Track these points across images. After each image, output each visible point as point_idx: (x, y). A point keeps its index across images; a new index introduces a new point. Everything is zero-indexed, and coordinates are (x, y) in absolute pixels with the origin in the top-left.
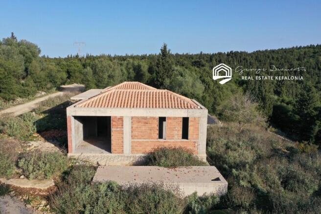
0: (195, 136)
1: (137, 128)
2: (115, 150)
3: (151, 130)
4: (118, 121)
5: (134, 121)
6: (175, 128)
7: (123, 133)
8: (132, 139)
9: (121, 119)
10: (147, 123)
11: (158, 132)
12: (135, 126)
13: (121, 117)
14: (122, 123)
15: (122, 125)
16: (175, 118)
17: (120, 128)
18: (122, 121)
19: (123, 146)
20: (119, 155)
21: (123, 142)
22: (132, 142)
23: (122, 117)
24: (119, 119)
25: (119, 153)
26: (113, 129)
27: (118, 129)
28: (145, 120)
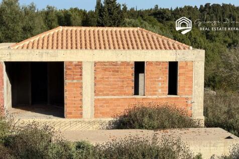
0: (186, 89)
1: (103, 78)
2: (70, 113)
3: (123, 81)
4: (75, 69)
5: (98, 68)
6: (158, 78)
7: (81, 87)
8: (96, 95)
9: (79, 65)
10: (117, 72)
11: (133, 84)
12: (99, 76)
13: (78, 62)
14: (81, 72)
15: (81, 75)
16: (158, 63)
17: (78, 79)
18: (81, 68)
19: (81, 107)
20: (76, 120)
21: (81, 100)
22: (96, 100)
23: (81, 62)
24: (76, 65)
25: (76, 117)
26: (67, 82)
27: (75, 81)
28: (114, 67)
